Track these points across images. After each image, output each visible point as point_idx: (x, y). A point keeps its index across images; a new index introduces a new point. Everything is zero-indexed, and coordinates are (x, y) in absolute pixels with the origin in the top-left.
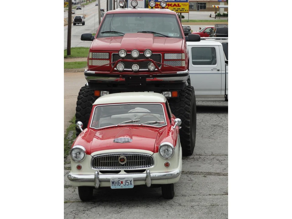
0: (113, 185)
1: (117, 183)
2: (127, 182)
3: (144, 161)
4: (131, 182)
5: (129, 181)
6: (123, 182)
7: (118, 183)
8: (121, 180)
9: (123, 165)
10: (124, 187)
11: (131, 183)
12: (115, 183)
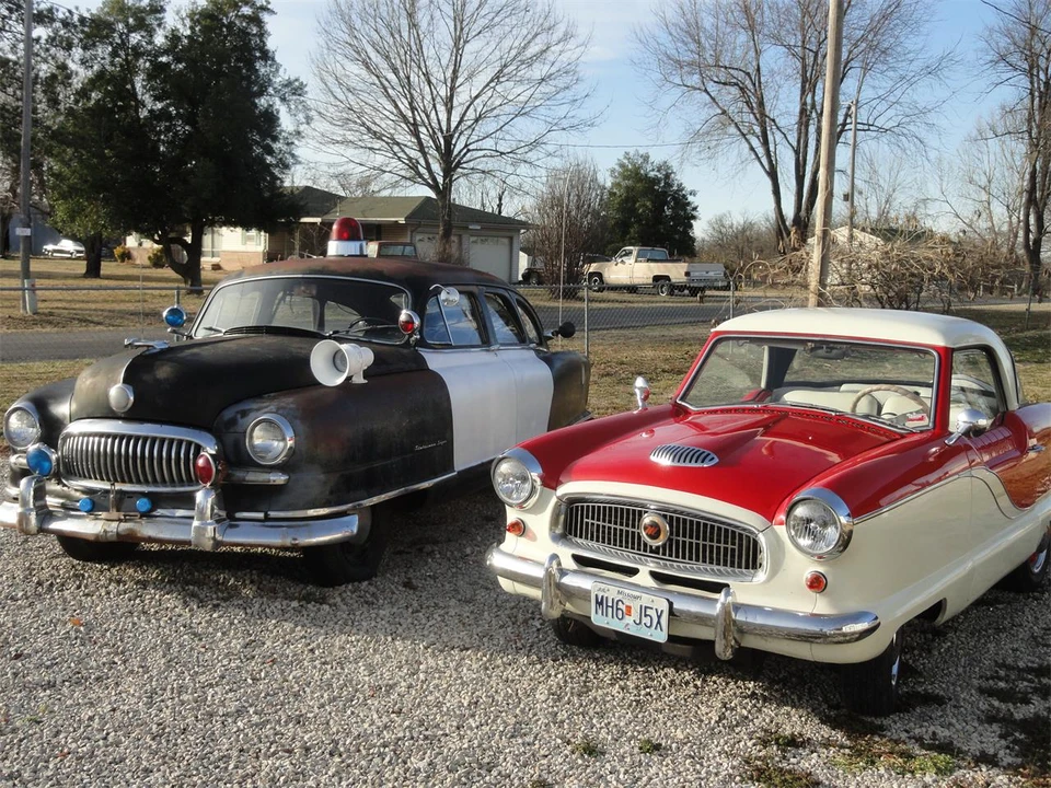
0: (600, 612)
1: (612, 607)
2: (646, 616)
3: (733, 550)
4: (659, 617)
5: (652, 613)
6: (633, 611)
7: (617, 609)
8: (627, 603)
9: (656, 551)
10: (633, 631)
11: (659, 622)
12: (607, 606)
